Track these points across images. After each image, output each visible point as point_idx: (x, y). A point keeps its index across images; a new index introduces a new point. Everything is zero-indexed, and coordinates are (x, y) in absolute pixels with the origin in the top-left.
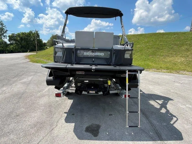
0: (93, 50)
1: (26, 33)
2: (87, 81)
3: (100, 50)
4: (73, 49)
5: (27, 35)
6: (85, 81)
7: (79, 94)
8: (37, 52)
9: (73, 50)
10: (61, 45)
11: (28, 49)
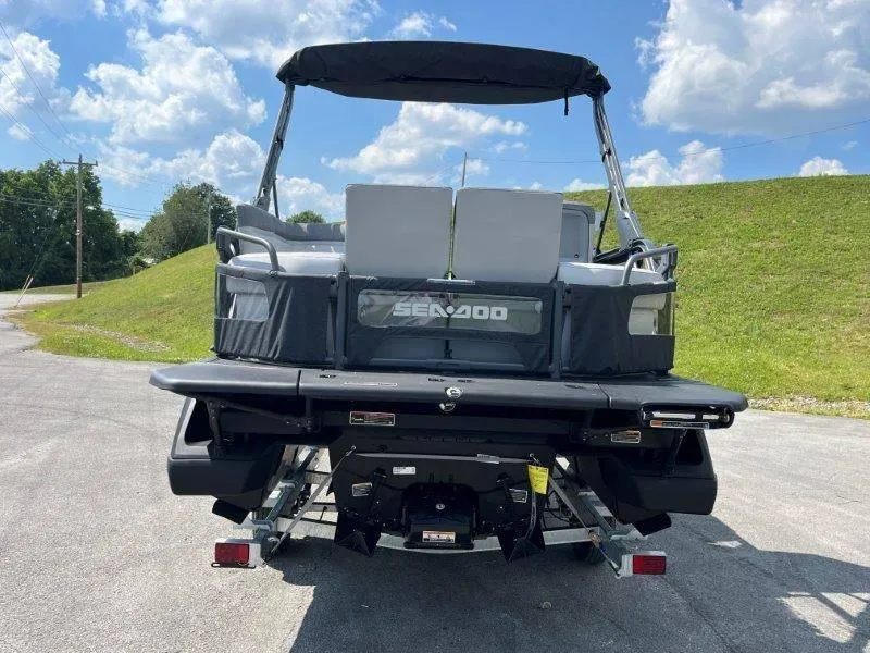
0: (447, 292)
1: (18, 176)
2: (410, 470)
3: (485, 290)
4: (332, 281)
5: (28, 185)
6: (397, 471)
7: (358, 549)
8: (80, 287)
9: (334, 287)
10: (265, 257)
11: (27, 267)
